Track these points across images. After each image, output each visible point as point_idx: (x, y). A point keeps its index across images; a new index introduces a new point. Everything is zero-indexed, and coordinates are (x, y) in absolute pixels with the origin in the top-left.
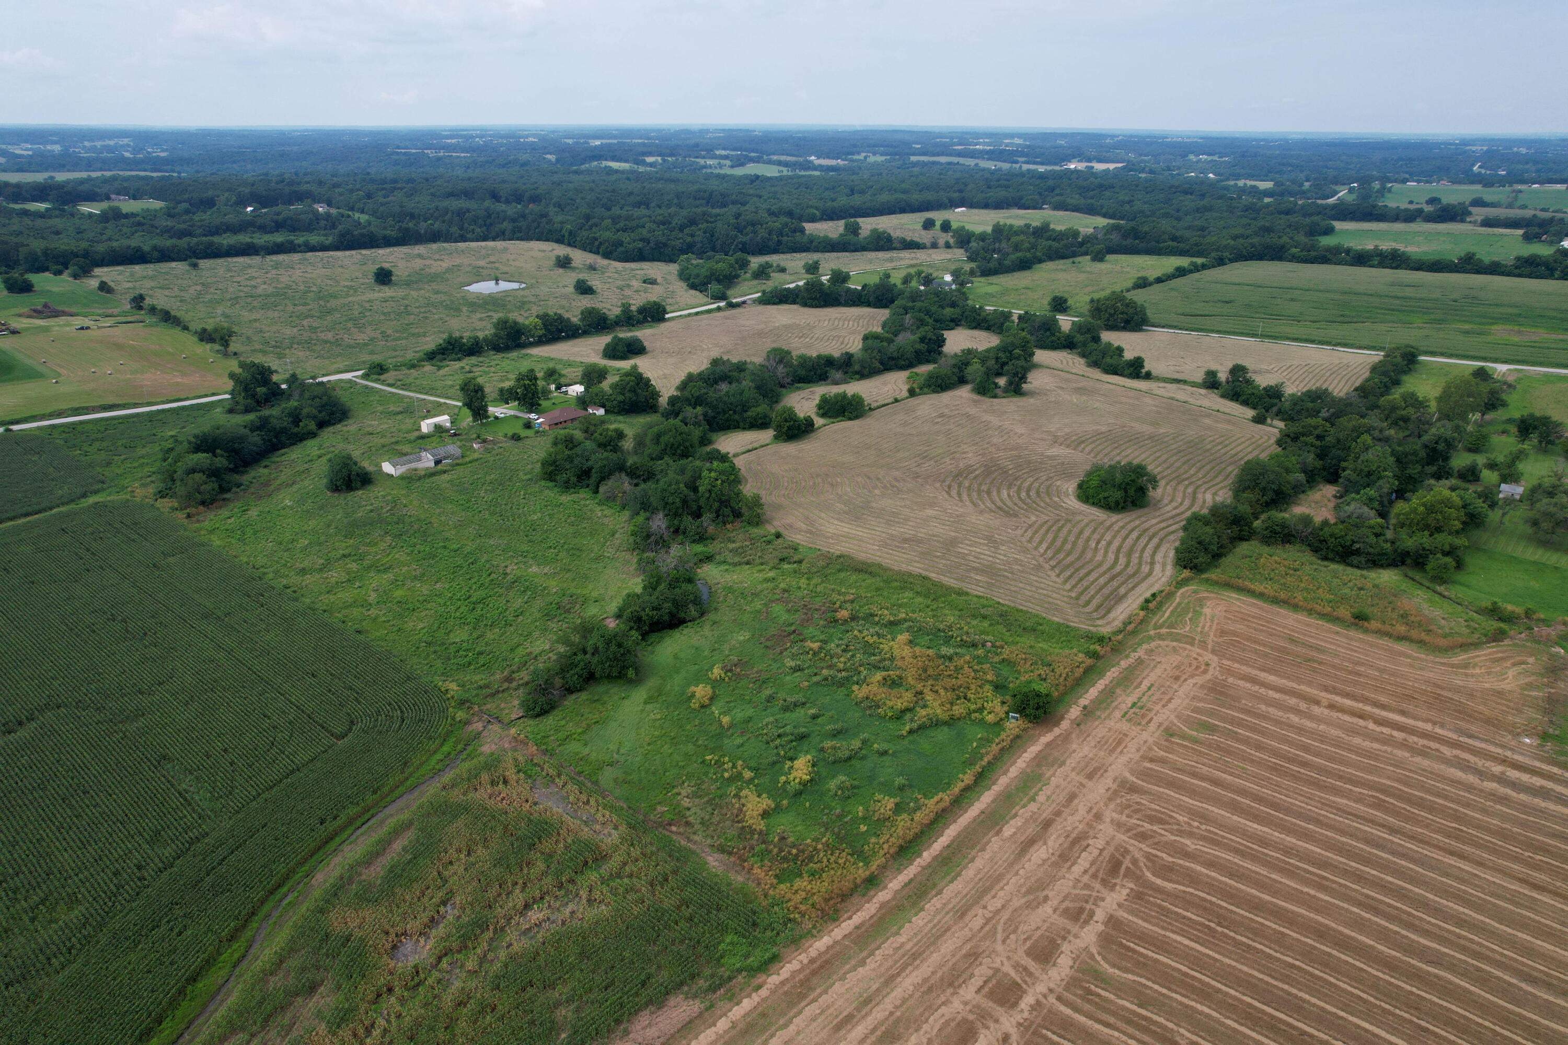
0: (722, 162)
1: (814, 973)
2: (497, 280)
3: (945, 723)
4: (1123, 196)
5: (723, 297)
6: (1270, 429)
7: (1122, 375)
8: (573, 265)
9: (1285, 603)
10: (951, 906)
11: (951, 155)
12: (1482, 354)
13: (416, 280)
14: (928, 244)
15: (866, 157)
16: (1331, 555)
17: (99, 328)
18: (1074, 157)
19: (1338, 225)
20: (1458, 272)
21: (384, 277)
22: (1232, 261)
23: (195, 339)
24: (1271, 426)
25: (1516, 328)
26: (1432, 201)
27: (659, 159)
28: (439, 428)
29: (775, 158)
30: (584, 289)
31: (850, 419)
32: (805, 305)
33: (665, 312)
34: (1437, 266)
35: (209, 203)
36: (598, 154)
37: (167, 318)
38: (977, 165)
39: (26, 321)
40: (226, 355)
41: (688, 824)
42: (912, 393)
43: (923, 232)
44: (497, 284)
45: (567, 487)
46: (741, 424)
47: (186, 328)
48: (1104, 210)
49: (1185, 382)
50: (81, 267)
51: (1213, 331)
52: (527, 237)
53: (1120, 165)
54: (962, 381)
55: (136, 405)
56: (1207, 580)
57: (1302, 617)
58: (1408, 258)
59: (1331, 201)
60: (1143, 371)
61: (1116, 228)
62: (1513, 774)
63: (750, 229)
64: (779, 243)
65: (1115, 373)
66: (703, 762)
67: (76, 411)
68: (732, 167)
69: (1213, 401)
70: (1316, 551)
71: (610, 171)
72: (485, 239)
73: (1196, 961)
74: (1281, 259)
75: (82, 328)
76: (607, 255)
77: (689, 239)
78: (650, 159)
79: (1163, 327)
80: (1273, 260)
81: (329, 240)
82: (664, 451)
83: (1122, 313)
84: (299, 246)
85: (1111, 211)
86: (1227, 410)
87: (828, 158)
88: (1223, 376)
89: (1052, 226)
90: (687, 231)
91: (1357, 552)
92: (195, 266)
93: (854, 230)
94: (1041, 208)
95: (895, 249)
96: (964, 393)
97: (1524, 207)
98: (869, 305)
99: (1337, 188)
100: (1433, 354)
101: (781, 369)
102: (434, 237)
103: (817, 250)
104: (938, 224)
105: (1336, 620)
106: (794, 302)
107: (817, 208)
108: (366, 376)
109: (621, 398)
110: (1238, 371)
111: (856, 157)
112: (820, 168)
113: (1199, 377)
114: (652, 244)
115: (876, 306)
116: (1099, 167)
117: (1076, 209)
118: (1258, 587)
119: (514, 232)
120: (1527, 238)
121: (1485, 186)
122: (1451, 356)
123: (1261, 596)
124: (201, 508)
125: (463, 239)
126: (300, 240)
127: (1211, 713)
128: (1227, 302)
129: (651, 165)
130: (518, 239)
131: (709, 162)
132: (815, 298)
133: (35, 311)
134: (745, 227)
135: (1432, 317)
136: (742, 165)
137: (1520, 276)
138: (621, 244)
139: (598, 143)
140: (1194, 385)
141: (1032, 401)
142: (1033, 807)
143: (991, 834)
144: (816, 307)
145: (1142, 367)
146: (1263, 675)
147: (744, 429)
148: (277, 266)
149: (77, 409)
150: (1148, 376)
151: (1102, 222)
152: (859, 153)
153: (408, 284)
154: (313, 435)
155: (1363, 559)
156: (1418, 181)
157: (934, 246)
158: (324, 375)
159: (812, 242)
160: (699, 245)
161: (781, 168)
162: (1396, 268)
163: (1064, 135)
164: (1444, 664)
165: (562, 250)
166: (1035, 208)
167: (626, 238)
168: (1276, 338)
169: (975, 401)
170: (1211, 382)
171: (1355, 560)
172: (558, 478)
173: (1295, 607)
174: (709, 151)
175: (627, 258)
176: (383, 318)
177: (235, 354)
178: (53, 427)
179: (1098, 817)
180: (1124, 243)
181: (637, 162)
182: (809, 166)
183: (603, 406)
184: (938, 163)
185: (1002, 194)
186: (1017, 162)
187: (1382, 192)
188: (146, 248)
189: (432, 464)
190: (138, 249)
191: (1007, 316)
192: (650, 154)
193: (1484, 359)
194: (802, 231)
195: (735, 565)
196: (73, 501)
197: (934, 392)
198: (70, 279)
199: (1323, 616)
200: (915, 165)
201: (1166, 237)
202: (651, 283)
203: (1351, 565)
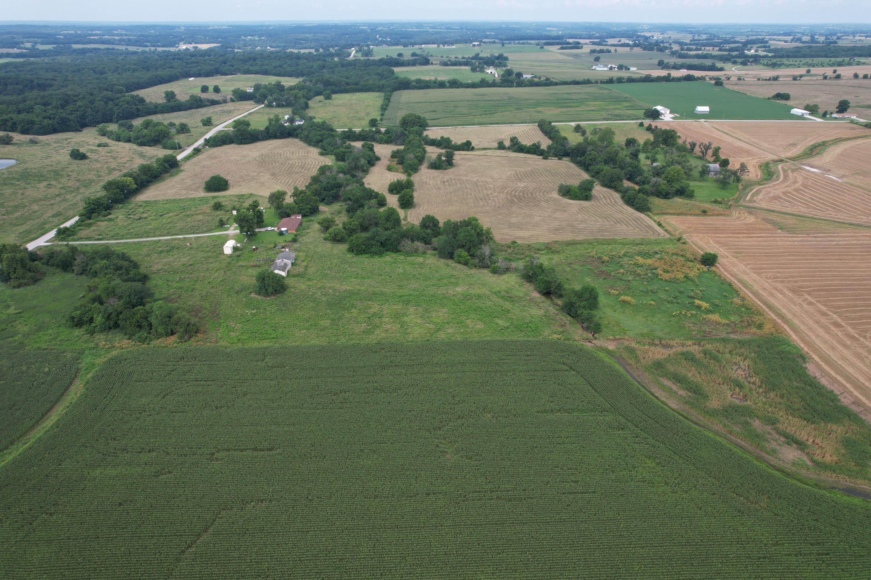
7: (463, 150)
14: (221, 101)
16: (662, 197)
19: (396, 70)
20: (482, 87)
26: (400, 55)
32: (241, 143)
48: (273, 72)
49: (490, 149)
51: (449, 126)
53: (218, 45)
56: (654, 214)
60: (471, 147)
64: (138, 110)
65: (460, 150)
66: (674, 316)
69: (512, 154)
70: (657, 196)
74: (408, 88)
79: (431, 127)
80: (404, 89)
83: (418, 122)
86: (527, 157)
88: (507, 144)
89: (282, 84)
93: (171, 96)
95: (206, 106)
96: (427, 170)
98: (275, 137)
99: (349, 50)
103: (162, 112)
104: (211, 89)
105: (698, 215)
106: (232, 143)
110: (514, 140)
113: (496, 145)
116: (204, 47)
117: (257, 73)
118: (670, 211)
120: (474, 70)
121: (404, 46)
137: (504, 87)
140: (495, 149)
141: (461, 168)
143: (762, 296)
144: (249, 143)
145: (471, 145)
150: (473, 149)
157: (225, 102)
159: (156, 107)
162: (458, 88)
166: (231, 74)
168: (483, 124)
170: (501, 146)
171: (670, 196)
173: (686, 214)
189: (291, 265)
193: (579, 121)
199: (695, 215)
200: (83, 52)
201: (343, 83)
202: (105, 146)
203: (669, 198)
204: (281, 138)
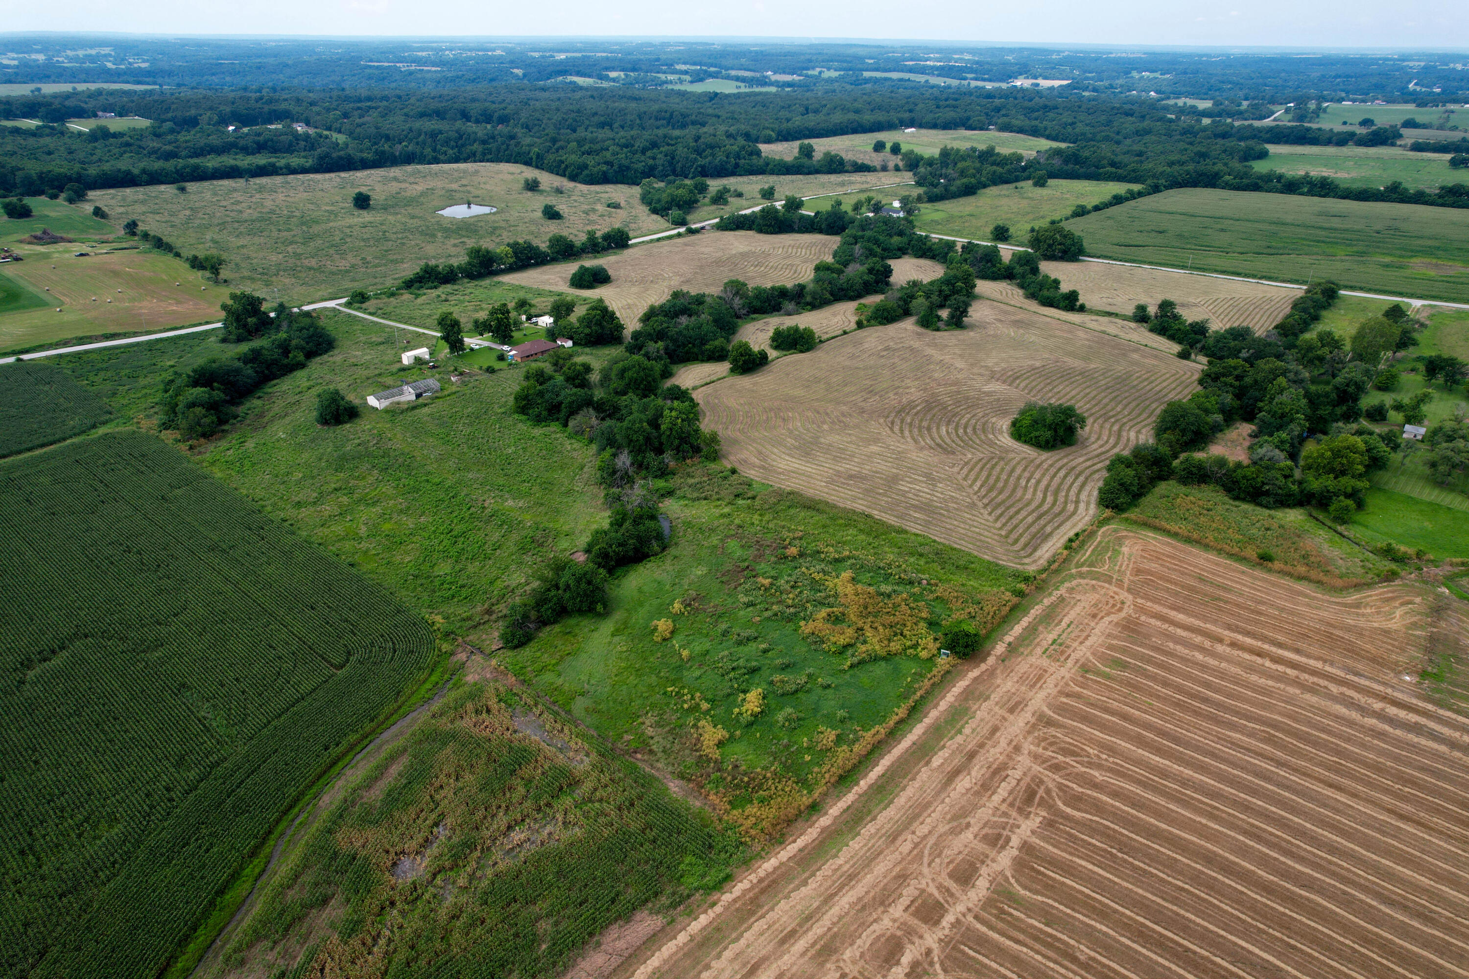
0: (683, 77)
1: (763, 891)
2: (469, 204)
3: (884, 658)
4: (1066, 118)
5: (683, 223)
6: (1194, 364)
7: (1057, 308)
8: (541, 187)
9: (1197, 542)
10: (883, 831)
11: (902, 71)
12: (1398, 290)
13: (394, 204)
14: (878, 167)
15: (820, 73)
16: (1242, 495)
17: (96, 254)
18: (1021, 74)
19: (1272, 148)
20: (1383, 200)
21: (362, 202)
22: (1167, 188)
23: (187, 266)
24: (1194, 361)
25: (1434, 261)
26: (1366, 122)
27: (622, 74)
28: (418, 360)
29: (733, 73)
30: (552, 214)
31: (802, 352)
32: (760, 231)
33: (628, 238)
34: (1364, 195)
35: (193, 122)
36: (564, 69)
37: (160, 244)
38: (927, 81)
39: (27, 247)
40: (217, 282)
41: (651, 752)
42: (860, 325)
43: (874, 155)
44: (469, 207)
45: (539, 420)
46: (700, 357)
47: (178, 255)
48: (1047, 133)
49: (1116, 315)
50: (76, 192)
51: (1145, 262)
52: (497, 159)
53: (1065, 83)
54: (907, 313)
55: (135, 334)
56: (1127, 519)
57: (1212, 556)
58: (1337, 187)
59: (1268, 122)
60: (1078, 304)
61: (1058, 152)
62: (1392, 710)
63: (709, 151)
64: (737, 165)
65: (1052, 306)
66: (665, 693)
67: (81, 341)
68: (692, 82)
69: (1142, 335)
70: (1228, 490)
71: (576, 88)
72: (456, 160)
73: (1099, 885)
74: (1214, 186)
75: (82, 255)
76: (573, 178)
77: (651, 162)
78: (613, 74)
79: (1099, 257)
80: (1206, 186)
81: (309, 163)
82: (628, 385)
83: (1060, 244)
84: (281, 169)
85: (1054, 133)
86: (1154, 345)
87: (784, 73)
88: (1152, 310)
89: (997, 150)
90: (649, 154)
91: (1267, 493)
92: (183, 189)
93: (807, 152)
94: (987, 129)
95: (847, 172)
96: (908, 325)
97: (1455, 128)
98: (821, 231)
99: (1273, 108)
100: (1352, 288)
101: (737, 302)
102: (409, 159)
103: (772, 173)
104: (888, 146)
105: (1243, 559)
106: (750, 228)
107: (773, 130)
108: (349, 305)
109: (587, 331)
110: (1166, 306)
111: (810, 72)
112: (776, 84)
113: (1130, 310)
114: (616, 167)
115: (828, 233)
116: (1045, 84)
117: (1021, 131)
118: (1174, 527)
119: (484, 154)
120: (1455, 163)
122: (1369, 291)
123: (1175, 535)
124: (202, 440)
125: (436, 161)
126: (281, 161)
127: (1124, 651)
128: (1161, 232)
129: (614, 80)
130: (488, 161)
131: (670, 77)
132: (770, 225)
133: (36, 237)
134: (704, 151)
135: (1355, 249)
136: (701, 80)
138: (586, 166)
139: (563, 56)
140: (1125, 318)
141: (972, 334)
142: (959, 739)
143: (922, 763)
144: (772, 233)
145: (1077, 300)
146: (1173, 614)
147: (703, 361)
148: (261, 189)
149: (81, 338)
150: (1082, 309)
151: (1045, 144)
152: (813, 68)
153: (385, 208)
154: (302, 366)
155: (1271, 500)
156: (1354, 101)
157: (884, 169)
158: (309, 303)
159: (767, 164)
160: (661, 168)
161: (739, 84)
162: (1324, 196)
163: (1011, 51)
164: (1338, 603)
165: (530, 173)
166: (981, 129)
167: (590, 161)
168: (1203, 270)
169: (918, 334)
170: (1141, 316)
171: (1264, 500)
172: (531, 412)
173: (1206, 547)
174: (670, 66)
175: (592, 180)
176: (362, 244)
177: (226, 281)
178: (60, 356)
179: (1017, 749)
180: (1065, 168)
181: (601, 78)
182: (764, 82)
183: (571, 338)
184: (890, 79)
185: (950, 115)
186: (965, 79)
187: (1318, 112)
188: (136, 171)
189: (414, 397)
190: (128, 173)
191: (951, 246)
192: (613, 69)
193: (1400, 294)
194: (758, 153)
195: (694, 500)
196: (84, 432)
197: (881, 324)
198: (66, 203)
199: (1231, 556)
200: (867, 81)
201: (1105, 162)
202: (614, 208)
203: (1260, 505)
204: (828, 234)
